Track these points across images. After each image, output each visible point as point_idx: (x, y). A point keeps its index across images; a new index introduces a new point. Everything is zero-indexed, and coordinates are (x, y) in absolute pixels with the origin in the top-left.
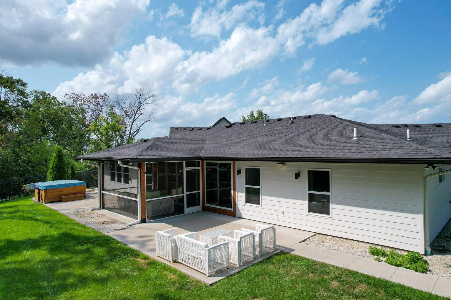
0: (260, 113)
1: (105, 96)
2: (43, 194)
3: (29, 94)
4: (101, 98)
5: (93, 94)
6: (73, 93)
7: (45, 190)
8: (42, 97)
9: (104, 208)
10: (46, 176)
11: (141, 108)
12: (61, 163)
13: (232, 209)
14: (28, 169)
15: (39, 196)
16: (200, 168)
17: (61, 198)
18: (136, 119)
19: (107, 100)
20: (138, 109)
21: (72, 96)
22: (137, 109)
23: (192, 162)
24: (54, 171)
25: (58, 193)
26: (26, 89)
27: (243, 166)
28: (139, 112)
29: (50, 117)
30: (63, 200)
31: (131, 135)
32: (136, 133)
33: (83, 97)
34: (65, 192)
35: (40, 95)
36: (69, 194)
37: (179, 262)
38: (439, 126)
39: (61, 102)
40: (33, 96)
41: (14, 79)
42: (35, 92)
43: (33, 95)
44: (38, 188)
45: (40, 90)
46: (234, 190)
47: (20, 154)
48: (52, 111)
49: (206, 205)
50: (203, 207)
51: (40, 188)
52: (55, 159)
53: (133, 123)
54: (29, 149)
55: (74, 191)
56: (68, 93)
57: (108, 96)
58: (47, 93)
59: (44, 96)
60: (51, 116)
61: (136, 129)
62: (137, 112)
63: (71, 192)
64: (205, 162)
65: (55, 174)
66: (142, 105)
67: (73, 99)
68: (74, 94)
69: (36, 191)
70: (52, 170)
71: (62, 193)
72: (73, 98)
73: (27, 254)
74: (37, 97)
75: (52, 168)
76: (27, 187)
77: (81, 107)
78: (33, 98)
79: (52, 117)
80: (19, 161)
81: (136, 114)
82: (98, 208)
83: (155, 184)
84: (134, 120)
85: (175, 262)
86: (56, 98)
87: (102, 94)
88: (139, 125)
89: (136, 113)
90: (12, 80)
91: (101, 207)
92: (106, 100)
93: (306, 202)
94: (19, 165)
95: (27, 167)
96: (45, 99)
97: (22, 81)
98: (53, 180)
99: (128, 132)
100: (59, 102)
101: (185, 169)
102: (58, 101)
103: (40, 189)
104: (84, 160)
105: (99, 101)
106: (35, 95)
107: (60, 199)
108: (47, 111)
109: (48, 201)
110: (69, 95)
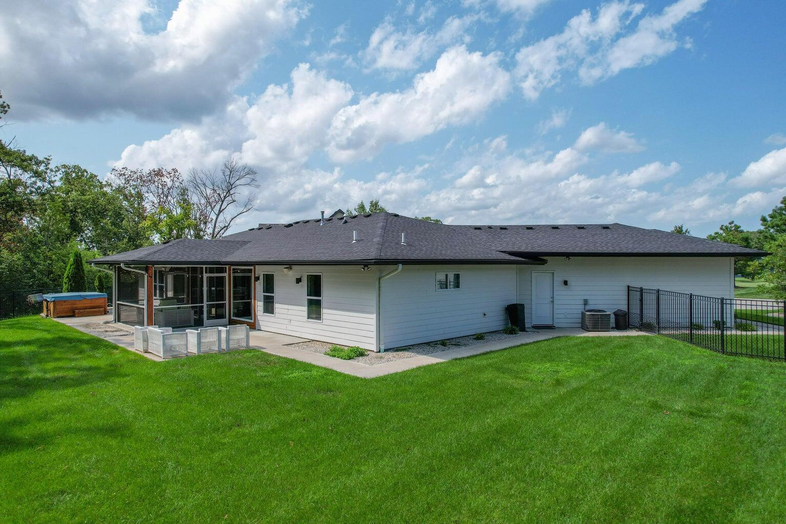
0: (375, 205)
1: (175, 172)
2: (51, 306)
3: (54, 170)
4: (169, 176)
5: (155, 170)
6: (124, 168)
7: (54, 301)
8: (74, 175)
9: (119, 321)
10: (61, 285)
11: (232, 192)
12: (79, 270)
13: (252, 321)
14: (46, 283)
15: (48, 311)
16: (226, 275)
17: (74, 312)
18: (223, 210)
19: (178, 179)
20: (227, 193)
21: (122, 173)
22: (225, 194)
23: (219, 267)
24: (70, 281)
25: (70, 306)
26: (49, 163)
27: (261, 271)
28: (229, 198)
29: (83, 206)
30: (76, 315)
31: (215, 235)
32: (223, 231)
33: (139, 174)
34: (79, 305)
35: (71, 172)
36: (86, 308)
37: (149, 352)
38: (581, 228)
39: (104, 183)
40: (60, 174)
41: (27, 154)
42: (64, 166)
43: (60, 172)
44: (46, 300)
45: (71, 163)
46: (255, 299)
47: (36, 260)
48: (88, 197)
49: (232, 318)
50: (229, 321)
51: (48, 300)
52: (71, 265)
53: (218, 215)
54: (49, 254)
55: (92, 305)
56: (116, 168)
57: (179, 172)
58: (83, 168)
59: (78, 173)
60: (85, 205)
61: (222, 225)
62: (225, 197)
63: (86, 305)
64: (232, 267)
65: (71, 285)
66: (233, 186)
67: (124, 177)
68: (126, 170)
69: (45, 303)
70: (67, 279)
71: (75, 306)
72: (125, 175)
73: (18, 348)
74: (67, 174)
75: (68, 277)
76: (33, 298)
77: (136, 190)
78: (62, 175)
79: (88, 206)
80: (35, 271)
81: (223, 202)
82: (113, 321)
83: (188, 296)
84: (220, 212)
85: (146, 352)
86: (96, 176)
87: (169, 170)
88: (228, 219)
89: (224, 200)
90: (23, 155)
91: (115, 320)
92: (175, 179)
93: (305, 309)
94: (34, 276)
95: (45, 279)
96: (78, 177)
97: (36, 158)
98: (68, 292)
99: (210, 231)
100: (101, 183)
101: (205, 276)
102: (99, 181)
103: (49, 302)
104: (95, 264)
105: (165, 180)
106: (63, 171)
107: (72, 314)
108: (80, 197)
109: (58, 315)
110: (119, 170)
